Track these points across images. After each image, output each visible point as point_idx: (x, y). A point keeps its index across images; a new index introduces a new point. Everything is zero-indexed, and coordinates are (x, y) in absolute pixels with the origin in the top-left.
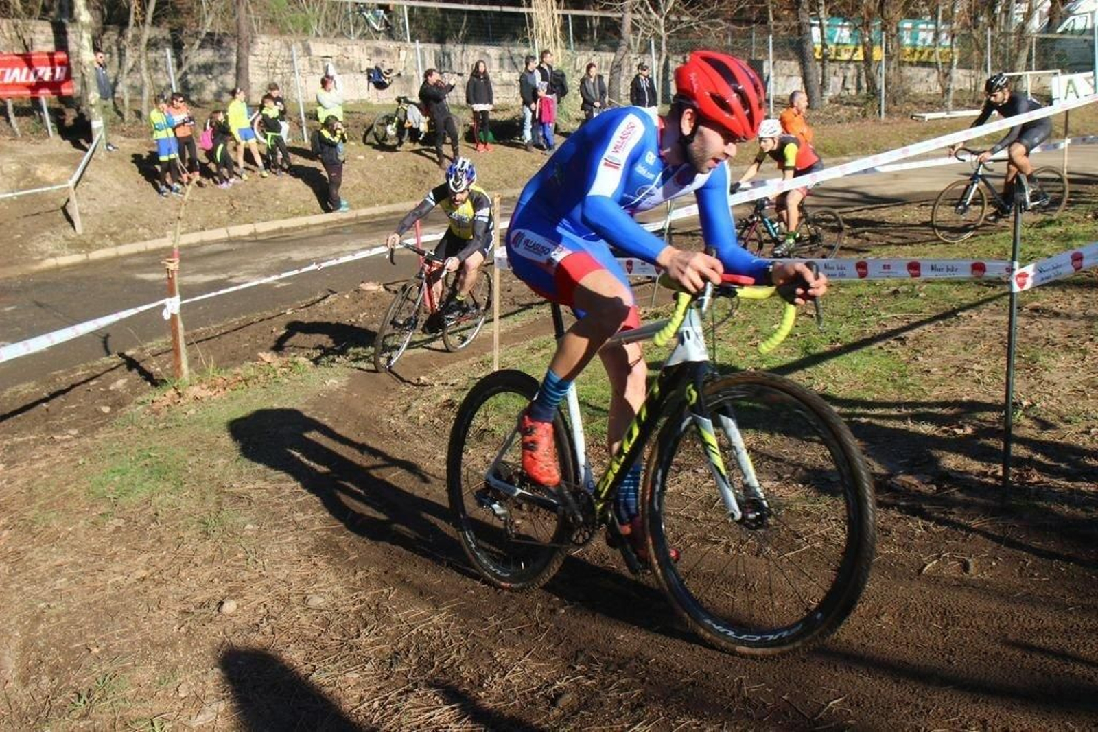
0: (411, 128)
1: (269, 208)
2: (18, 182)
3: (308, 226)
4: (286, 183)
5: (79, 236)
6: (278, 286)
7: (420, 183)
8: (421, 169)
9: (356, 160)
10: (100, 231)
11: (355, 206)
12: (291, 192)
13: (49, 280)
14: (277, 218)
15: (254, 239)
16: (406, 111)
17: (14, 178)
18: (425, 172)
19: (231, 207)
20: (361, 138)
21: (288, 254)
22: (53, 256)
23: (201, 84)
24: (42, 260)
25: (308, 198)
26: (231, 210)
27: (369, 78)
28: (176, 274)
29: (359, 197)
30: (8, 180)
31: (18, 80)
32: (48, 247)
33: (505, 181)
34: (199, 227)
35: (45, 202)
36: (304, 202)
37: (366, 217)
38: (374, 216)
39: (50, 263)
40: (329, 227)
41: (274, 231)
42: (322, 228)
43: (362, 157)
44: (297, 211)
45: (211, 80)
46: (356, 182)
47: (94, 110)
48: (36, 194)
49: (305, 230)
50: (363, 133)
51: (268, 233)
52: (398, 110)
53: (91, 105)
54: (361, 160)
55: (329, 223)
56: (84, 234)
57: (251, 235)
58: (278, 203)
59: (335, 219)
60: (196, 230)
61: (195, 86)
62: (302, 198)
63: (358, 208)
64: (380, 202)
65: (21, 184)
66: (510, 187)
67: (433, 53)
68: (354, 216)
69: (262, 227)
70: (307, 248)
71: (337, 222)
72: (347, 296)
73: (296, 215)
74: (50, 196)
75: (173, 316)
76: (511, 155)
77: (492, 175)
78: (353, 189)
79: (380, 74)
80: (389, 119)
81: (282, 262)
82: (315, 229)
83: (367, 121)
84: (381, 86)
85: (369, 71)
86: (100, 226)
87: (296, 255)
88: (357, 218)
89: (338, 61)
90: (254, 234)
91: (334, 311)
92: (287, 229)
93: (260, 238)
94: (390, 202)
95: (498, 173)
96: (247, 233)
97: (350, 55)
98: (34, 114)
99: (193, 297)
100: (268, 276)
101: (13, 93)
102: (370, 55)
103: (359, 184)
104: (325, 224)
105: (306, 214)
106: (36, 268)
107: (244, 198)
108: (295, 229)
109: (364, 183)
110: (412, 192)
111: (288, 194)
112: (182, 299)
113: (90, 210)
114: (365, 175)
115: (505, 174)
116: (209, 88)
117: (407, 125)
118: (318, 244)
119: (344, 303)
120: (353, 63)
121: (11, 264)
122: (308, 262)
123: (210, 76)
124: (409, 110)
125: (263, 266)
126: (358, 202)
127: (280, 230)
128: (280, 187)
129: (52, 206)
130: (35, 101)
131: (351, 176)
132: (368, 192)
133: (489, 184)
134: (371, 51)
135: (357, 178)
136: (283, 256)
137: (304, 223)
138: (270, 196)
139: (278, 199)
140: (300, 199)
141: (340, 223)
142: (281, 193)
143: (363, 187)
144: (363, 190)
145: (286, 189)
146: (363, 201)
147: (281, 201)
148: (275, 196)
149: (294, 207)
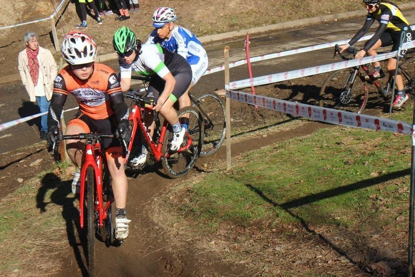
2: (23, 15)
3: (212, 42)
4: (200, 11)
5: (57, 52)
7: (298, 7)
11: (248, 25)
12: (203, 18)
17: (22, 13)
25: (214, 22)
29: (252, 19)
30: (18, 14)
35: (39, 28)
36: (211, 24)
38: (259, 34)
42: (221, 43)
44: (206, 31)
46: (251, 8)
48: (34, 23)
49: (210, 45)
55: (227, 39)
58: (193, 25)
59: (231, 36)
62: (210, 21)
63: (250, 27)
64: (266, 22)
65: (26, 16)
68: (245, 34)
71: (233, 39)
73: (206, 34)
74: (42, 25)
78: (247, 13)
82: (216, 44)
94: (274, 22)
99: (74, 107)
105: (212, 33)
109: (255, 9)
110: (291, 14)
111: (201, 19)
114: (256, 3)
126: (250, 24)
128: (195, 14)
129: (42, 32)
131: (246, 4)
132: (258, 15)
133: (350, 6)
135: (251, 5)
137: (209, 40)
138: (188, 21)
139: (194, 22)
140: (209, 22)
141: (235, 39)
142: (196, 18)
143: (254, 12)
144: (254, 14)
145: (199, 15)
146: (254, 22)
147: (195, 25)
148: (191, 21)
149: (204, 29)
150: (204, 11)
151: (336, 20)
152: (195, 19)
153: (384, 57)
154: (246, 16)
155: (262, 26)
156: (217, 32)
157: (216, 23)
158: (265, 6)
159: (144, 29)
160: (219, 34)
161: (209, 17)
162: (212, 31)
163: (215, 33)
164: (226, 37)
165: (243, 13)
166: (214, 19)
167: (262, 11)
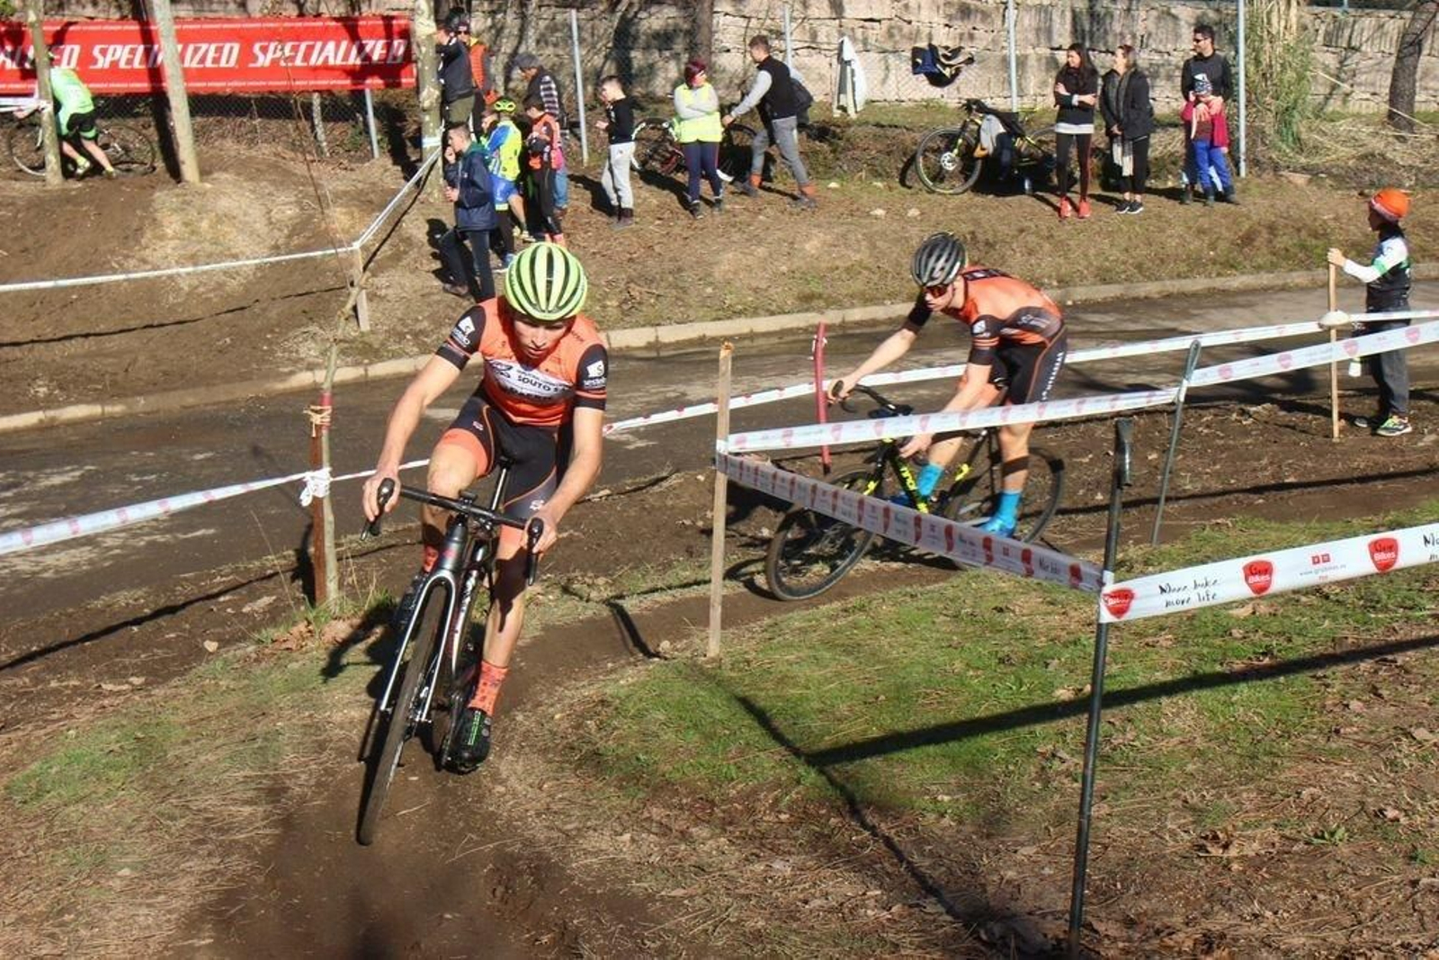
0: (987, 158)
1: (692, 299)
2: (289, 237)
3: (752, 336)
4: (730, 255)
5: (363, 334)
6: (631, 447)
8: (980, 237)
9: (868, 215)
10: (399, 328)
11: (846, 300)
12: (735, 273)
13: (288, 410)
14: (702, 319)
15: (654, 354)
16: (979, 127)
17: (286, 231)
18: (987, 243)
19: (625, 295)
20: (895, 173)
21: (682, 388)
22: (311, 367)
23: (651, 66)
24: (292, 373)
25: (763, 285)
26: (625, 302)
27: (916, 64)
28: (325, 432)
29: (857, 285)
30: (277, 233)
31: (331, 62)
32: (309, 350)
33: (1139, 267)
36: (756, 290)
37: (859, 324)
38: (874, 323)
39: (303, 379)
40: (791, 338)
41: (691, 342)
42: (775, 340)
43: (880, 212)
44: (740, 307)
45: (667, 60)
46: (858, 257)
47: (427, 118)
48: (313, 259)
49: (747, 343)
50: (900, 165)
51: (678, 345)
52: (964, 126)
53: (424, 110)
54: (876, 218)
55: (791, 331)
56: (372, 332)
57: (649, 346)
58: (709, 290)
59: (802, 324)
61: (641, 69)
62: (754, 285)
63: (853, 306)
65: (296, 241)
66: (1149, 278)
67: (1068, 15)
68: (838, 321)
69: (670, 334)
71: (805, 330)
72: (701, 478)
73: (739, 314)
74: (334, 263)
75: (317, 502)
76: (1159, 216)
77: (1115, 254)
78: (848, 270)
79: (935, 59)
80: (950, 140)
83: (908, 142)
84: (938, 80)
85: (916, 52)
86: (401, 319)
88: (843, 325)
89: (891, 28)
90: (655, 346)
91: (670, 503)
92: (714, 340)
93: (664, 354)
95: (1127, 250)
96: (642, 343)
97: (912, 18)
98: (355, 119)
99: (359, 471)
101: (323, 83)
102: (950, 17)
103: (861, 262)
104: (782, 333)
105: (755, 312)
106: (280, 386)
107: (652, 281)
109: (869, 261)
111: (731, 276)
112: (333, 474)
113: (390, 291)
114: (873, 246)
115: (1142, 252)
116: (662, 74)
117: (978, 153)
120: (918, 31)
121: (244, 378)
123: (667, 54)
124: (984, 124)
126: (852, 296)
127: (701, 341)
128: (716, 263)
130: (358, 96)
131: (847, 246)
132: (875, 278)
133: (1108, 270)
134: (953, 11)
135: (858, 251)
137: (746, 330)
139: (711, 284)
140: (749, 284)
143: (866, 268)
144: (866, 273)
145: (727, 267)
146: (863, 294)
148: (706, 279)
149: (735, 300)
150: (740, 256)
151: (1070, 303)
152: (716, 275)
153: (1144, 400)
154: (844, 276)
155: (884, 304)
156: (768, 310)
157: (766, 290)
158: (895, 255)
160: (773, 318)
161: (751, 271)
162: (756, 308)
163: (762, 312)
164: (789, 326)
165: (837, 268)
166: (762, 278)
167: (886, 267)
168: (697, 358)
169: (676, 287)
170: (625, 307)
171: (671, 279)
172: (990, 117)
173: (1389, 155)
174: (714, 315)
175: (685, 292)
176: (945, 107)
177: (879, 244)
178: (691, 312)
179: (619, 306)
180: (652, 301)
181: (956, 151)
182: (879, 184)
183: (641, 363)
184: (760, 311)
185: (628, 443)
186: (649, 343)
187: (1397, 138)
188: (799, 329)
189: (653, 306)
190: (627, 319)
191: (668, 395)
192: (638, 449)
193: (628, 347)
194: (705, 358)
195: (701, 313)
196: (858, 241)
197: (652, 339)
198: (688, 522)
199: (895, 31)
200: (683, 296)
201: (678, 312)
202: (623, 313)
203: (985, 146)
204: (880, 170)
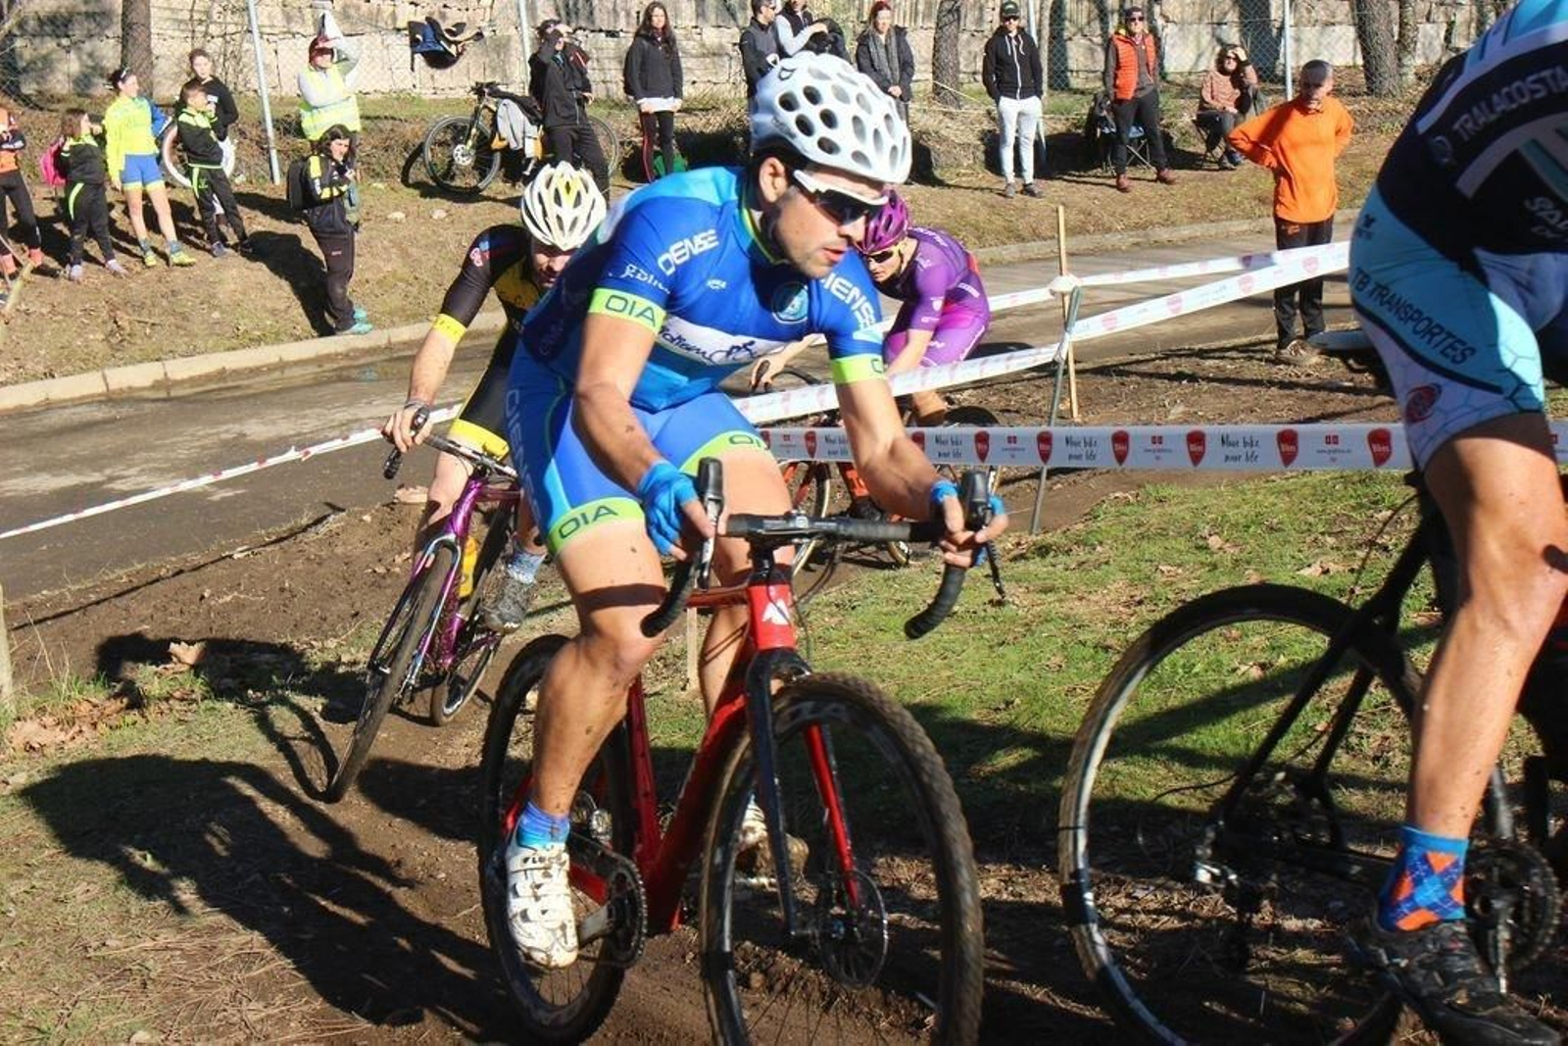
0: (506, 150)
1: (196, 327)
3: (282, 366)
4: (234, 272)
6: (216, 497)
9: (384, 220)
11: (385, 320)
12: (244, 293)
14: (214, 350)
15: (162, 394)
16: (495, 114)
19: (111, 326)
20: (397, 172)
21: (236, 428)
23: (45, 58)
26: (112, 333)
27: (414, 43)
29: (395, 300)
34: (41, 369)
36: (273, 312)
37: (409, 344)
40: (327, 366)
41: (209, 378)
42: (312, 369)
43: (399, 215)
44: (258, 333)
45: (67, 49)
46: (390, 266)
49: (277, 375)
50: (402, 163)
51: (193, 381)
52: (477, 111)
54: (397, 222)
55: (329, 358)
57: (156, 386)
58: (216, 315)
59: (341, 349)
60: (35, 377)
62: (269, 305)
63: (393, 324)
68: (383, 342)
69: (181, 369)
70: (278, 413)
71: (346, 356)
72: (367, 518)
73: (258, 341)
78: (380, 283)
79: (438, 35)
80: (458, 132)
81: (225, 444)
82: (297, 371)
83: (409, 135)
84: (440, 60)
85: (413, 27)
87: (257, 430)
88: (389, 347)
89: (345, 7)
90: (164, 384)
91: (339, 550)
92: (237, 373)
96: (148, 383)
100: (193, 476)
103: (394, 273)
104: (318, 360)
105: (277, 338)
107: (142, 306)
108: (255, 371)
109: (404, 271)
111: (239, 296)
114: (405, 254)
116: (63, 67)
117: (496, 144)
118: (305, 403)
119: (360, 532)
120: (380, 11)
122: (280, 445)
123: (65, 42)
124: (501, 111)
125: (183, 454)
126: (391, 313)
127: (221, 374)
128: (220, 282)
132: (414, 290)
135: (389, 260)
136: (229, 431)
138: (198, 301)
139: (215, 307)
140: (264, 306)
141: (352, 359)
142: (223, 294)
143: (401, 280)
144: (402, 285)
145: (233, 287)
146: (402, 310)
147: (222, 312)
148: (209, 300)
149: (251, 325)
158: (433, 263)
159: (59, 322)
160: (296, 344)
162: (277, 334)
166: (279, 298)
167: (425, 277)
168: (228, 394)
169: (174, 313)
170: (113, 341)
171: (165, 303)
172: (506, 101)
173: (943, 132)
174: (228, 344)
175: (185, 318)
176: (420, 100)
177: (413, 251)
178: (200, 343)
179: (106, 340)
180: (148, 331)
181: (470, 143)
182: (380, 186)
183: (159, 405)
184: (283, 337)
185: (210, 494)
186: (157, 382)
187: (945, 114)
188: (337, 354)
189: (149, 337)
190: (118, 354)
191: (224, 436)
192: (223, 499)
193: (130, 388)
194: (238, 393)
195: (210, 343)
196: (385, 248)
197: (160, 376)
198: (381, 570)
199: (352, 12)
200: (185, 323)
201: (181, 343)
202: (111, 347)
203: (504, 135)
204: (378, 169)
